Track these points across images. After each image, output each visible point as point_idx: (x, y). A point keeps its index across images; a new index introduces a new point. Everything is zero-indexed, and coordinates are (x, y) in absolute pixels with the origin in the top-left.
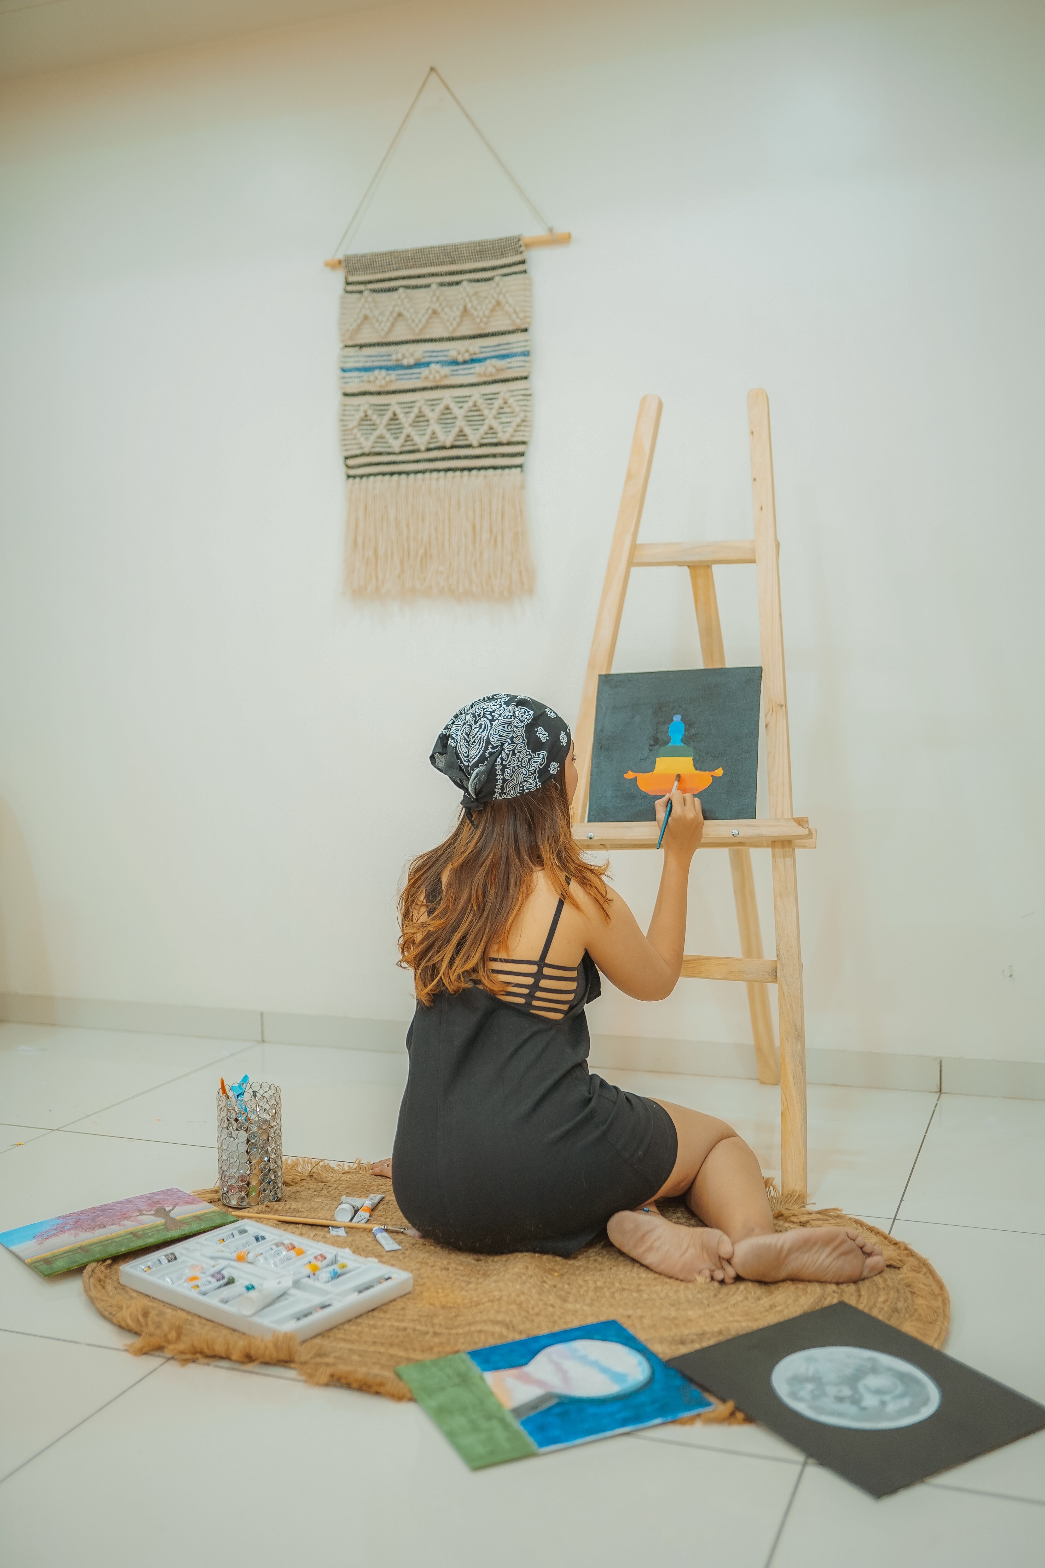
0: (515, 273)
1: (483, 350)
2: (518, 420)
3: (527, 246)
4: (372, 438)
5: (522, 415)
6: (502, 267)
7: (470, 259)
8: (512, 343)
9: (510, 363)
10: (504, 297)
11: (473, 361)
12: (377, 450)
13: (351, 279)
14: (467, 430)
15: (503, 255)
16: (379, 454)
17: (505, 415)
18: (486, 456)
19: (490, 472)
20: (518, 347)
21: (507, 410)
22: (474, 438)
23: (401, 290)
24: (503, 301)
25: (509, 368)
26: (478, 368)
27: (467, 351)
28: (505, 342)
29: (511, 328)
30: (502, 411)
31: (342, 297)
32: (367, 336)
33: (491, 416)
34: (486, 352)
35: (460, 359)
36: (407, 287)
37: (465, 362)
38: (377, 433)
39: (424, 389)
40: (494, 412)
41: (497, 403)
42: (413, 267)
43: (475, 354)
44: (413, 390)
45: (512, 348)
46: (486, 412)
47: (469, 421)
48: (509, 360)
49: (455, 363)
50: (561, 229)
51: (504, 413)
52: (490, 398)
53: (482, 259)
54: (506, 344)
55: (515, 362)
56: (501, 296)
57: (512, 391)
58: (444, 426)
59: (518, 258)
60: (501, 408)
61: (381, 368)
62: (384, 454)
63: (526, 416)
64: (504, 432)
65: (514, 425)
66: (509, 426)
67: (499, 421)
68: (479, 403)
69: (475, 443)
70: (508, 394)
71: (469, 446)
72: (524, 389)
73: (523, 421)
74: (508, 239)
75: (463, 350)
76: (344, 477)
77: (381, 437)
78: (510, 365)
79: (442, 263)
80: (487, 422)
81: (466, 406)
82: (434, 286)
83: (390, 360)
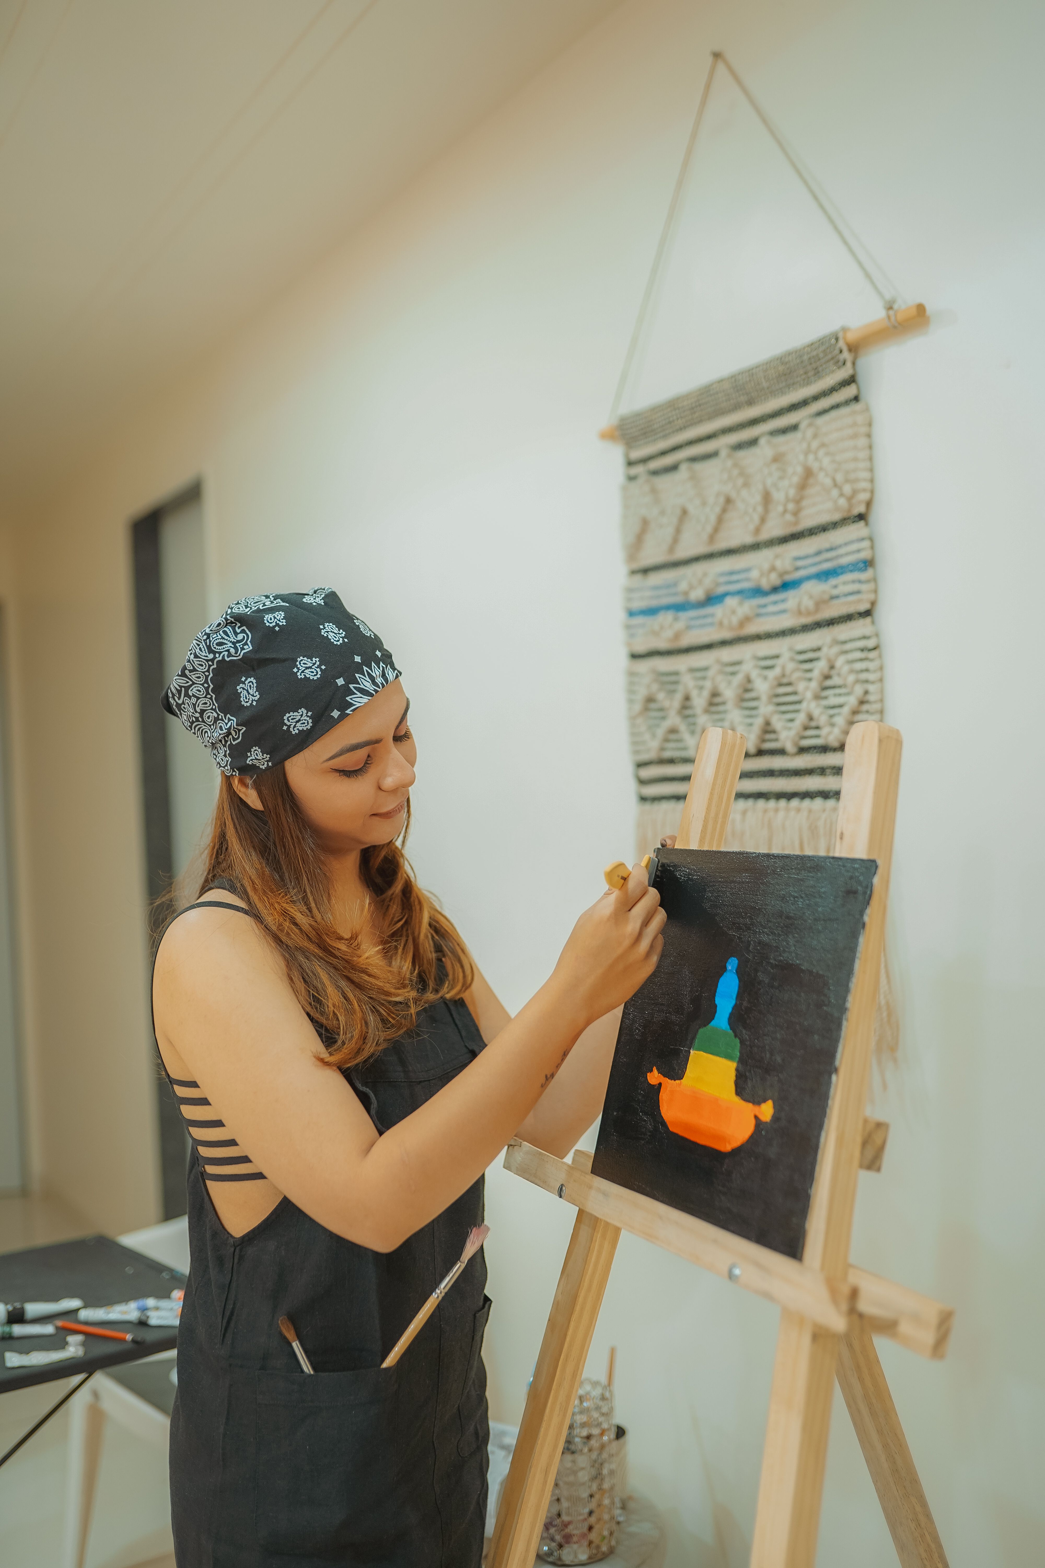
0: (837, 406)
1: (800, 563)
2: (852, 701)
3: (854, 348)
4: (660, 732)
5: (859, 690)
6: (816, 398)
7: (773, 393)
8: (840, 546)
9: (835, 587)
10: (816, 459)
11: (785, 586)
12: (667, 754)
13: (636, 454)
14: (778, 723)
15: (818, 374)
16: (671, 761)
17: (837, 691)
18: (809, 772)
19: (818, 802)
20: (847, 554)
21: (836, 681)
22: (786, 737)
23: (684, 467)
24: (815, 466)
25: (833, 598)
26: (792, 599)
27: (773, 569)
28: (827, 545)
29: (837, 517)
30: (829, 683)
31: (624, 489)
32: (652, 554)
33: (809, 695)
34: (805, 567)
35: (765, 584)
36: (693, 459)
37: (775, 590)
38: (667, 724)
39: (724, 643)
40: (814, 685)
41: (820, 667)
42: (700, 421)
43: (786, 573)
44: (709, 646)
45: (841, 556)
46: (801, 686)
47: (779, 704)
48: (833, 581)
49: (758, 592)
50: (907, 300)
51: (834, 687)
52: (807, 658)
53: (791, 386)
54: (831, 549)
55: (843, 584)
56: (811, 457)
57: (845, 642)
58: (747, 712)
59: (843, 374)
60: (827, 677)
61: (668, 608)
62: (679, 762)
63: (866, 692)
64: (833, 725)
65: (846, 710)
66: (839, 714)
67: (825, 703)
68: (788, 670)
69: (790, 748)
70: (836, 649)
71: (781, 752)
72: (860, 639)
73: (862, 702)
74: (821, 341)
75: (766, 566)
76: (633, 799)
77: (673, 731)
78: (835, 592)
79: (737, 407)
80: (804, 705)
81: (772, 674)
82: (724, 453)
83: (675, 594)
